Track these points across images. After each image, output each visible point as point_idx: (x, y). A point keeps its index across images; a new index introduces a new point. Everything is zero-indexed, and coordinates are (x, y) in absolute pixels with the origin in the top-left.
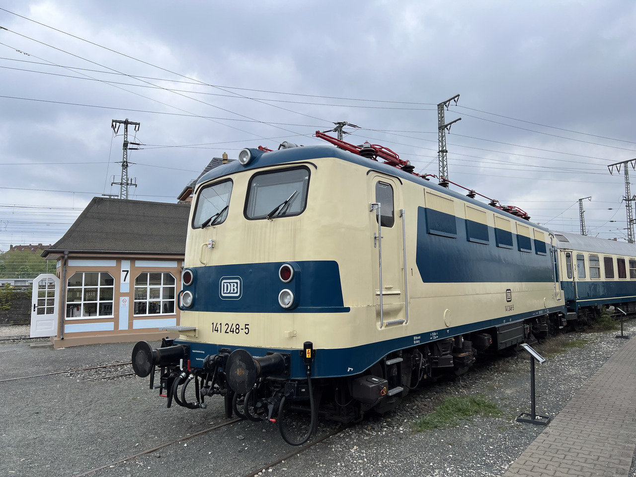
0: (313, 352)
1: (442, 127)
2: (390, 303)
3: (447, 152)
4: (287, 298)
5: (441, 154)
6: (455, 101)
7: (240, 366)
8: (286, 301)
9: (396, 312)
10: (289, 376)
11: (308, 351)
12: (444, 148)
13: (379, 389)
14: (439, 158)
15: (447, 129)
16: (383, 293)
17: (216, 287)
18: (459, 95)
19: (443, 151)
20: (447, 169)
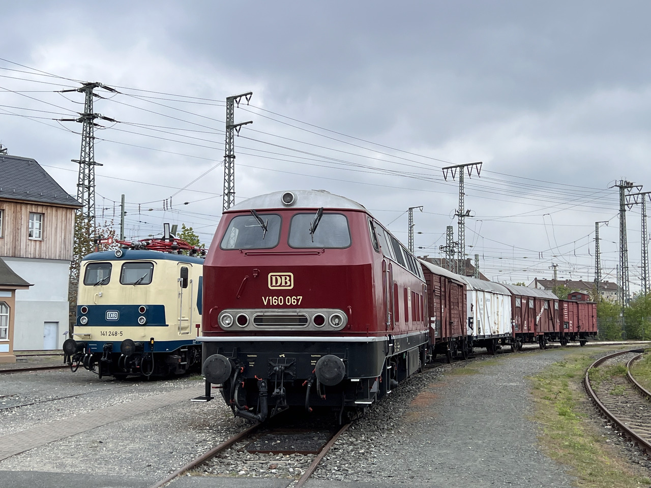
0: (154, 342)
1: (230, 127)
2: (184, 324)
3: (234, 157)
4: (143, 320)
5: (227, 158)
6: (247, 98)
7: (128, 345)
8: (141, 322)
9: (185, 328)
10: (143, 351)
11: (152, 341)
12: (232, 153)
13: (178, 359)
14: (225, 164)
15: (236, 130)
16: (182, 319)
17: (104, 315)
18: (251, 93)
19: (229, 156)
20: (234, 179)
